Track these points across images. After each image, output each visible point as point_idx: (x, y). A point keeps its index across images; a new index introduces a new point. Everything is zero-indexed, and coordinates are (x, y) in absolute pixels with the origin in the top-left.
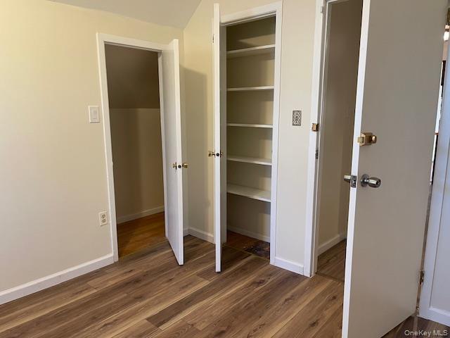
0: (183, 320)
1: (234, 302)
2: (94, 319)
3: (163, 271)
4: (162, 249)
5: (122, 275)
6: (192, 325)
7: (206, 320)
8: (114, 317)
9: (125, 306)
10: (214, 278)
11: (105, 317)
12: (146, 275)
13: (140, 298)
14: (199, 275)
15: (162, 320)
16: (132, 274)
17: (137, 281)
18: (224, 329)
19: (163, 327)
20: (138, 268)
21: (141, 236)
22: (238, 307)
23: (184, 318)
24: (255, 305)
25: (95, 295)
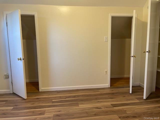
0: (123, 108)
1: (146, 110)
2: (96, 99)
3: (123, 94)
4: (126, 87)
5: (109, 91)
6: (125, 111)
7: (131, 111)
8: (101, 100)
9: (106, 99)
10: (141, 101)
11: (99, 99)
12: (117, 93)
13: (112, 98)
14: (136, 98)
15: (116, 106)
16: (112, 92)
17: (113, 94)
18: (137, 116)
19: (115, 108)
20: (115, 90)
21: (121, 83)
22: (147, 112)
23: (124, 108)
24: (155, 114)
25: (99, 94)
